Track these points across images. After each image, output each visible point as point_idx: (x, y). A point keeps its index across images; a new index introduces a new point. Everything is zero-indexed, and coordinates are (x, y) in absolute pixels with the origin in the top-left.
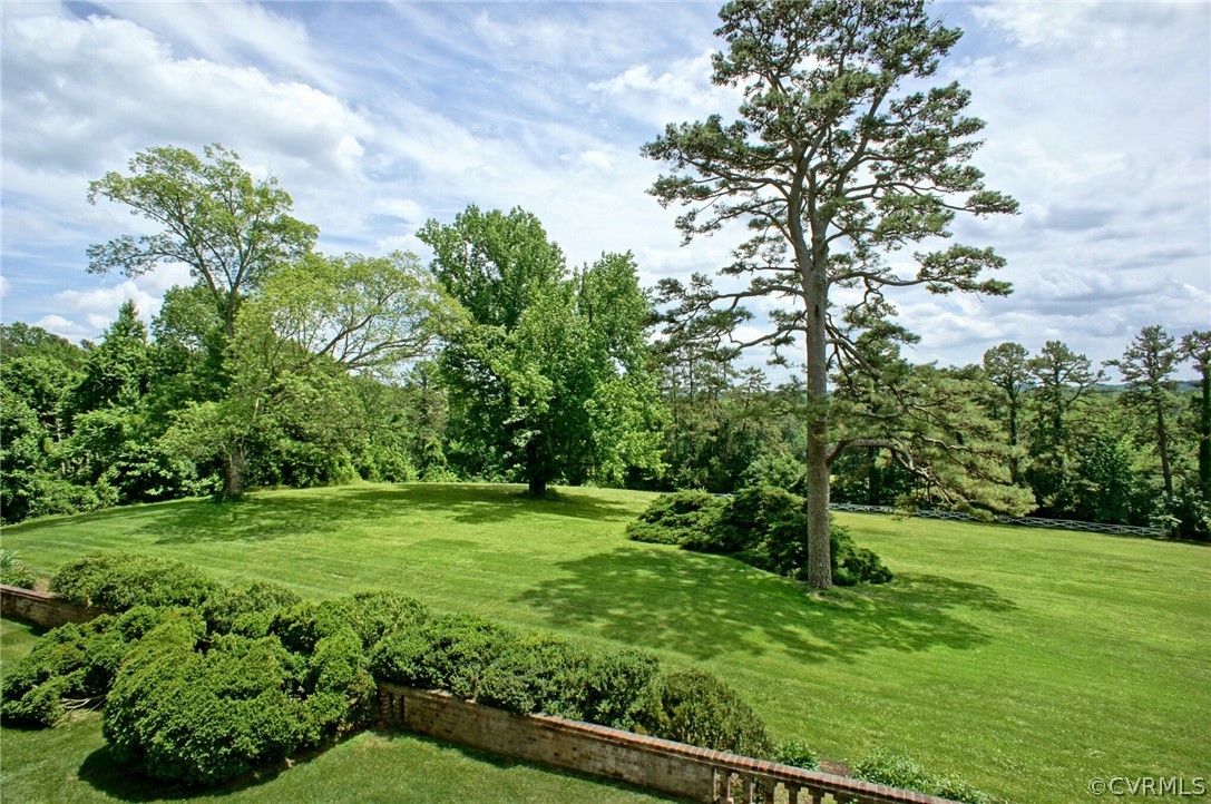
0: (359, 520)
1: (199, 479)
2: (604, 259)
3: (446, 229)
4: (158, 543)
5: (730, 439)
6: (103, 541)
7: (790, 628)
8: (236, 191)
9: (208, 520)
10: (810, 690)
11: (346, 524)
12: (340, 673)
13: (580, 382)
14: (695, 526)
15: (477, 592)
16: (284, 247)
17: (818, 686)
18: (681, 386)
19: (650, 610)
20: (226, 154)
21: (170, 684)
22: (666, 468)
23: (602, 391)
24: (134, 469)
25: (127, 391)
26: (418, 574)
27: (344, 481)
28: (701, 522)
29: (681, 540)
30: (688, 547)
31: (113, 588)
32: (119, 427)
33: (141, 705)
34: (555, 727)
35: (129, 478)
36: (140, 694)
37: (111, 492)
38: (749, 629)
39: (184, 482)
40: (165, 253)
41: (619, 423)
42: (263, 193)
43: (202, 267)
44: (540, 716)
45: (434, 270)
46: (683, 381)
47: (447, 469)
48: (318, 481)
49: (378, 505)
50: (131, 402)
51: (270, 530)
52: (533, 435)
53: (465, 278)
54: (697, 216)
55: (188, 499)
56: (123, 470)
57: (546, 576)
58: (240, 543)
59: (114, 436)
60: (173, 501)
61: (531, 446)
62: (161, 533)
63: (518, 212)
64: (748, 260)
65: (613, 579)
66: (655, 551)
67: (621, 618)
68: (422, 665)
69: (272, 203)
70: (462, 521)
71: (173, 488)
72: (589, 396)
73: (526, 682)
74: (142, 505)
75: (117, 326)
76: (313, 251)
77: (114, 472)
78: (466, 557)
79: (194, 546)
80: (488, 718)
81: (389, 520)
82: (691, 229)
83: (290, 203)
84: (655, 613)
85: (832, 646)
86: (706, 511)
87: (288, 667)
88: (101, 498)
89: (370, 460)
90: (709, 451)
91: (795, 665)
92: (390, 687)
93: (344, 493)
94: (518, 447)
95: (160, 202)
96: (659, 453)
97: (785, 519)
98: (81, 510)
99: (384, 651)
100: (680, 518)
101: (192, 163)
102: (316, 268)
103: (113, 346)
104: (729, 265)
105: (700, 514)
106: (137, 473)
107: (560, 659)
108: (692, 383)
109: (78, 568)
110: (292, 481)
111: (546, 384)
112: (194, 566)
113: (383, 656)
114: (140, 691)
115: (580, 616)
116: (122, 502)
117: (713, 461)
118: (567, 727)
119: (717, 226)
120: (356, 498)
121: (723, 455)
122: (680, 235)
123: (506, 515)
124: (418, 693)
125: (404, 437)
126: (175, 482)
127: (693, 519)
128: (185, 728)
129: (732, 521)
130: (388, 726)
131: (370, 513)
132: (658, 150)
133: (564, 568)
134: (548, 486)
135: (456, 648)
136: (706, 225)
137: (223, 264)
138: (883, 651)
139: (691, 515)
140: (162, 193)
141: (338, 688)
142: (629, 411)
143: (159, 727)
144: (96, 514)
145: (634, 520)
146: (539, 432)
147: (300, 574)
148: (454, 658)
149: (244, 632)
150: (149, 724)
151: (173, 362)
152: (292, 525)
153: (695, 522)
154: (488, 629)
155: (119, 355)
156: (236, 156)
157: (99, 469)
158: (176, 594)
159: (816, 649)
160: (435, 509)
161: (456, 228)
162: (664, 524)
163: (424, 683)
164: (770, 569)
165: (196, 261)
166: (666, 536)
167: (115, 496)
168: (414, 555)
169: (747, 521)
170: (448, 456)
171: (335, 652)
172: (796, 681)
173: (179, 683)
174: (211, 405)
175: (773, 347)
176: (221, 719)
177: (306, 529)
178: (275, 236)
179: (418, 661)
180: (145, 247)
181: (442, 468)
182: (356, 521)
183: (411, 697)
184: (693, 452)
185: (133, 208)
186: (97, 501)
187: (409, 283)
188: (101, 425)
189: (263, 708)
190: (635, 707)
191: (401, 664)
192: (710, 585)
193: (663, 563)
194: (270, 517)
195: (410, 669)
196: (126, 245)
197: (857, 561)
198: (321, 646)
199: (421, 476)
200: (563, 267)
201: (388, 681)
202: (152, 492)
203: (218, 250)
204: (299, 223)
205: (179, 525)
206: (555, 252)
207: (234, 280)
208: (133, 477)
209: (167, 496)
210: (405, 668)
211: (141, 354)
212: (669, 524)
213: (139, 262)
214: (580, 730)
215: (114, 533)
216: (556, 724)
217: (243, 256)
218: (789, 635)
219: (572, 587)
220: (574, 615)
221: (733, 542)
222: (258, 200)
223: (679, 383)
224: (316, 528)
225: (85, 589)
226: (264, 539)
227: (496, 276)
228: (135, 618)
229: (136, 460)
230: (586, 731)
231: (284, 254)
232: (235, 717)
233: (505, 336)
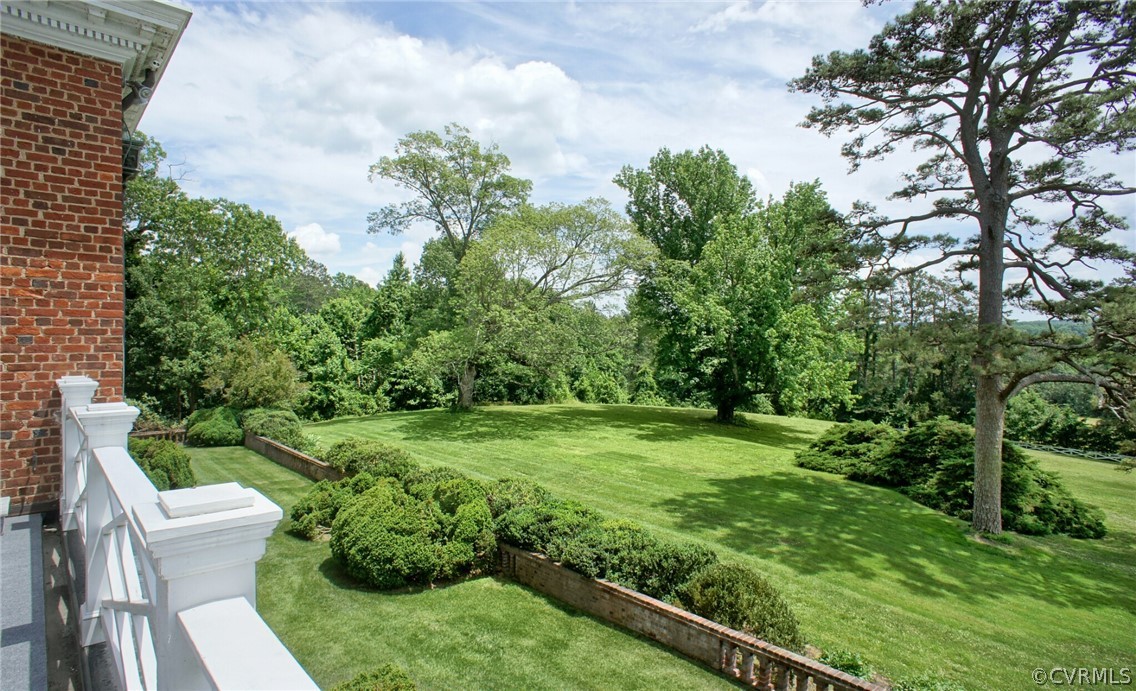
0: (555, 432)
1: (444, 394)
2: (793, 190)
3: (639, 174)
4: (404, 439)
5: (958, 373)
6: (372, 435)
7: (922, 561)
8: (467, 160)
9: (442, 425)
10: (908, 618)
11: (542, 434)
12: (469, 530)
13: (763, 313)
14: (865, 458)
15: (627, 496)
16: (505, 201)
17: (921, 618)
18: (901, 316)
19: (774, 527)
20: (461, 130)
21: (362, 519)
22: (857, 400)
23: (784, 321)
24: (399, 384)
25: (397, 323)
26: (585, 478)
27: (558, 401)
28: (871, 454)
29: (845, 469)
30: (854, 477)
31: (355, 461)
32: (390, 351)
33: (346, 529)
34: (610, 591)
35: (397, 391)
36: (346, 523)
37: (385, 401)
38: (870, 556)
39: (435, 395)
40: (418, 215)
41: (802, 352)
42: (488, 158)
43: (444, 223)
44: (602, 581)
45: (629, 211)
46: (902, 309)
47: (656, 394)
48: (536, 400)
49: (576, 421)
50: (399, 331)
51: (483, 435)
52: (720, 363)
53: (657, 216)
54: (864, 141)
55: (436, 409)
56: (393, 384)
57: (694, 489)
58: (459, 444)
59: (387, 358)
60: (426, 410)
61: (718, 373)
62: (408, 432)
63: (706, 151)
64: (921, 182)
65: (755, 498)
66: (814, 478)
67: (744, 530)
68: (528, 533)
69: (494, 165)
70: (642, 439)
71: (426, 401)
72: (771, 326)
73: (595, 554)
74: (405, 412)
75: (392, 272)
76: (527, 203)
77: (387, 385)
78: (631, 468)
79: (427, 443)
80: (568, 577)
81: (580, 434)
82: (857, 156)
83: (509, 163)
84: (778, 530)
85: (963, 586)
86: (879, 444)
87: (440, 523)
88: (378, 405)
89: (586, 383)
90: (931, 386)
91: (906, 595)
92: (507, 548)
93: (551, 410)
94: (704, 374)
95: (414, 175)
96: (849, 384)
97: (964, 457)
98: (366, 413)
99: (504, 520)
100: (849, 449)
101: (436, 142)
102: (528, 219)
103: (388, 290)
104: (901, 189)
105: (872, 445)
106: (402, 387)
107: (628, 540)
108: (913, 312)
109: (340, 446)
110: (514, 399)
111: (724, 313)
112: (407, 452)
113: (503, 524)
114: (346, 520)
115: (705, 524)
116: (392, 409)
117: (935, 396)
118: (619, 592)
119: (888, 149)
120: (559, 414)
121: (948, 390)
122: (847, 162)
123: (685, 435)
124: (524, 554)
125: (618, 364)
126: (427, 395)
127: (861, 451)
128: (367, 547)
129: (902, 455)
130: (504, 576)
131: (566, 427)
132: (807, 83)
133: (712, 484)
134: (736, 413)
135: (554, 523)
136: (874, 150)
137: (459, 219)
138: (1027, 601)
139: (862, 447)
140: (416, 168)
141: (466, 540)
142: (812, 340)
143: (353, 545)
144: (375, 416)
145: (806, 447)
146: (726, 360)
147: (494, 469)
148: (551, 530)
149: (416, 496)
150: (349, 542)
151: (427, 299)
152: (501, 432)
153: (864, 454)
154: (584, 513)
155: (392, 296)
156: (468, 131)
157: (380, 382)
158: (391, 470)
159: (940, 585)
160: (622, 426)
161: (650, 171)
162: (834, 454)
163: (528, 546)
164: (935, 507)
165: (439, 218)
166: (832, 465)
167: (387, 404)
168: (588, 463)
169: (919, 456)
170: (659, 383)
171: (467, 514)
172: (898, 610)
173: (366, 519)
174: (445, 334)
175: (958, 272)
176: (388, 545)
177: (511, 436)
178: (499, 193)
179: (525, 530)
180: (403, 212)
181: (651, 393)
182: (552, 432)
183: (520, 556)
184: (911, 387)
185: (396, 182)
186: (376, 407)
187: (605, 225)
188: (379, 350)
189: (414, 544)
190: (682, 587)
191: (513, 530)
192: (853, 512)
193: (816, 491)
194: (486, 426)
195: (517, 534)
196: (391, 211)
197: (1054, 510)
198: (460, 510)
199: (632, 400)
200: (752, 201)
201: (506, 542)
202: (412, 402)
203: (455, 208)
204: (514, 179)
205: (422, 427)
206: (746, 184)
207: (466, 232)
208: (400, 390)
209: (422, 406)
210: (516, 534)
211: (407, 294)
212: (838, 454)
213: (400, 223)
214: (627, 595)
215: (380, 430)
216: (611, 588)
217: (473, 211)
218: (914, 567)
219: (711, 499)
220: (699, 523)
221: (901, 476)
222: (483, 164)
223: (898, 312)
224: (519, 436)
225: (341, 462)
226: (478, 441)
227: (688, 212)
228: (360, 480)
229: (401, 377)
230: (631, 596)
231: (504, 207)
232: (396, 546)
233: (690, 269)
